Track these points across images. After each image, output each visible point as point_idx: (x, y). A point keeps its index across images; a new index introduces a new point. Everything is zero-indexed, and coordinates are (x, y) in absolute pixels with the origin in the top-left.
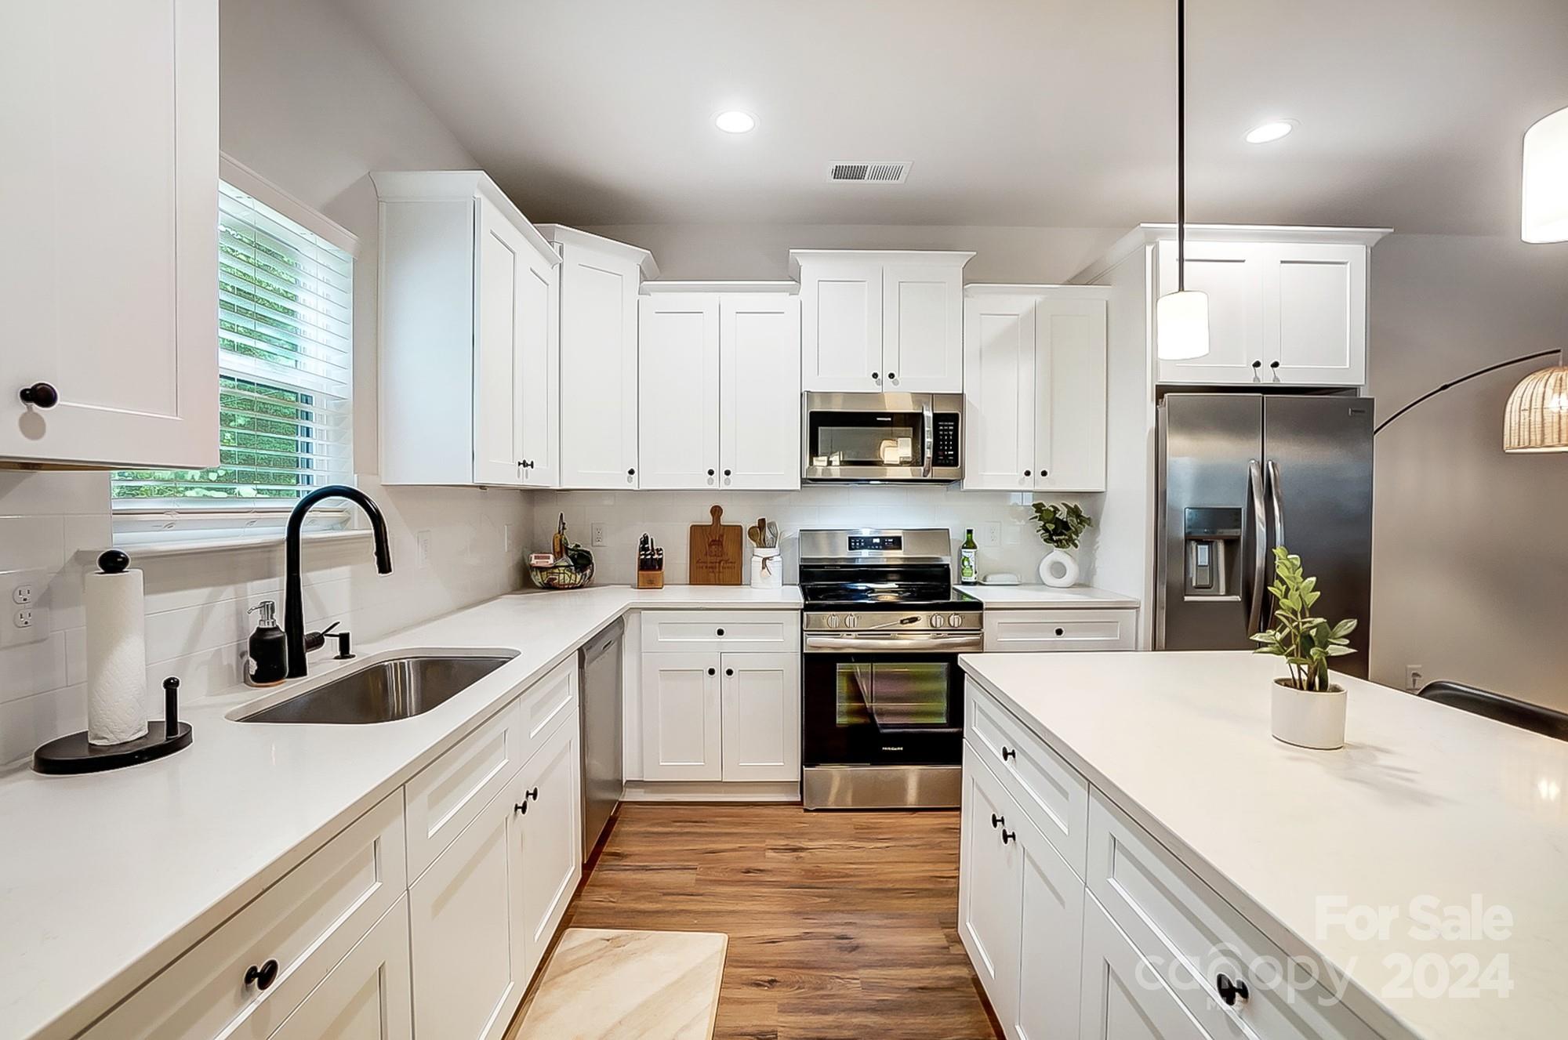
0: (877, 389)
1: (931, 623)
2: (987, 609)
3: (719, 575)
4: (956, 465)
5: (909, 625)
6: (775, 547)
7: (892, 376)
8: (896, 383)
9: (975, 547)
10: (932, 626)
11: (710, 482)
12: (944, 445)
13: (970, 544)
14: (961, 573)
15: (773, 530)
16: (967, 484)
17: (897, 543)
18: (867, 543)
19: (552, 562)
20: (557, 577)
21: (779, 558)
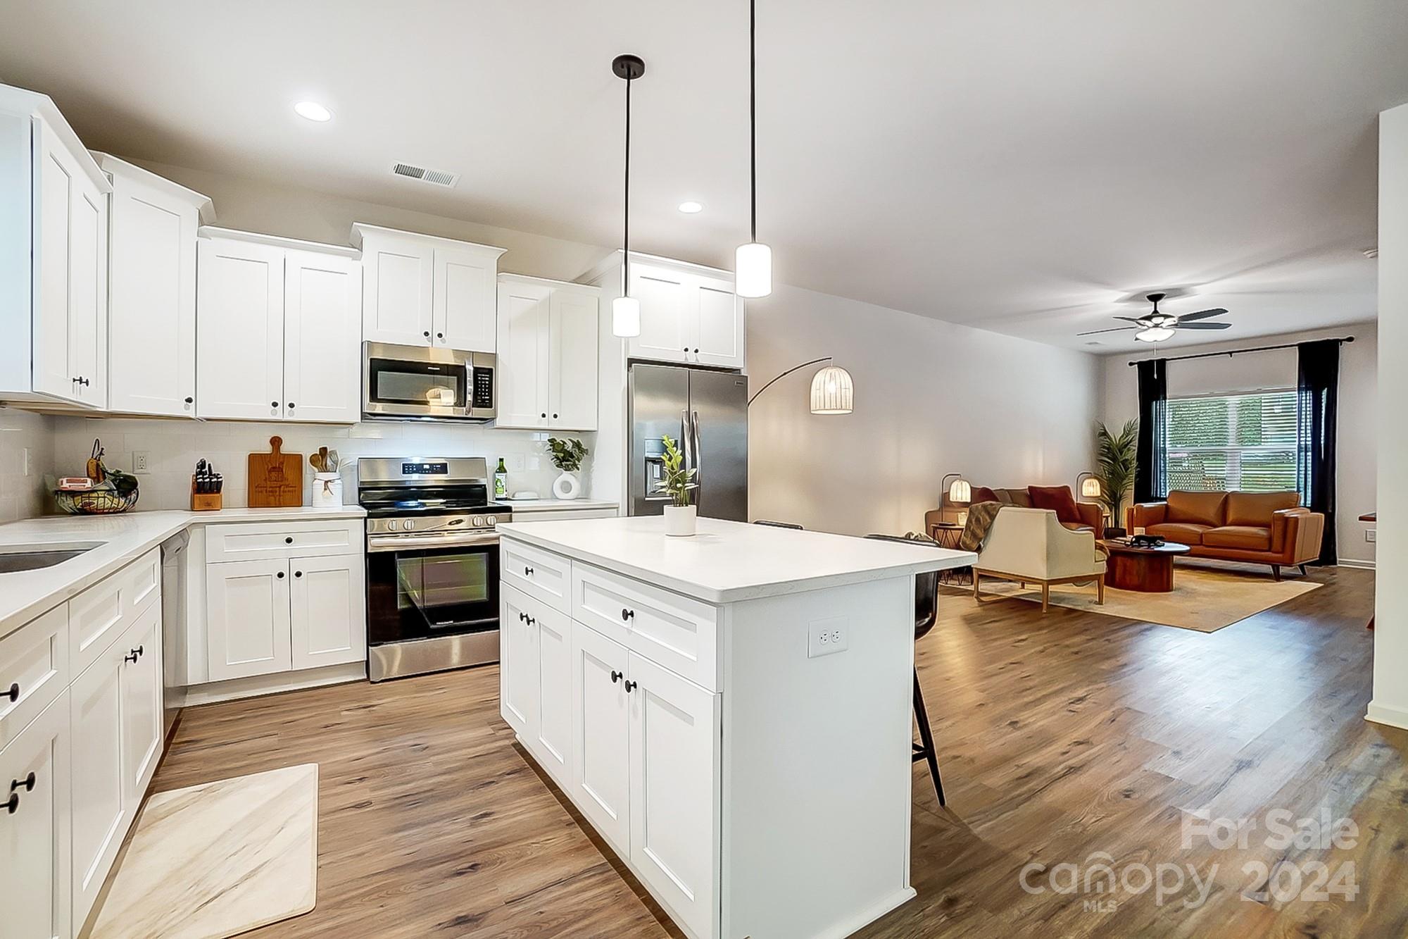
0: (429, 344)
1: (473, 523)
2: (515, 512)
3: (279, 499)
4: (491, 407)
5: (456, 525)
6: (335, 472)
7: (440, 335)
8: (444, 342)
9: (505, 471)
10: (474, 525)
11: (274, 413)
12: (482, 391)
13: (502, 469)
14: (495, 491)
15: (334, 458)
16: (499, 422)
17: (443, 469)
18: (419, 469)
19: (90, 486)
20: (96, 502)
21: (339, 481)
